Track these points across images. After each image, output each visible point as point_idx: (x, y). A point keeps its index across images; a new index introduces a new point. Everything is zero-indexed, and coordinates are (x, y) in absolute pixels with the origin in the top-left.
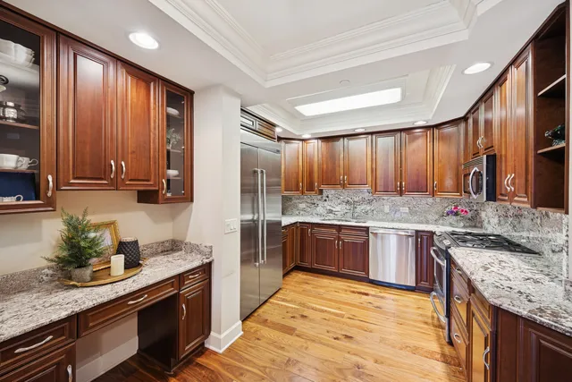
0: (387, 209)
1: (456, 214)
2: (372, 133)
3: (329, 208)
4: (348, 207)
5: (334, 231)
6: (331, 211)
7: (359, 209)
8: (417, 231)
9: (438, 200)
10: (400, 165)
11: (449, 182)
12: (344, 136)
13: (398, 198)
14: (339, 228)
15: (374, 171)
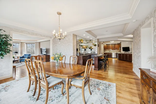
2: (112, 44)
7: (110, 51)
8: (116, 53)
9: (118, 50)
10: (115, 47)
13: (114, 50)
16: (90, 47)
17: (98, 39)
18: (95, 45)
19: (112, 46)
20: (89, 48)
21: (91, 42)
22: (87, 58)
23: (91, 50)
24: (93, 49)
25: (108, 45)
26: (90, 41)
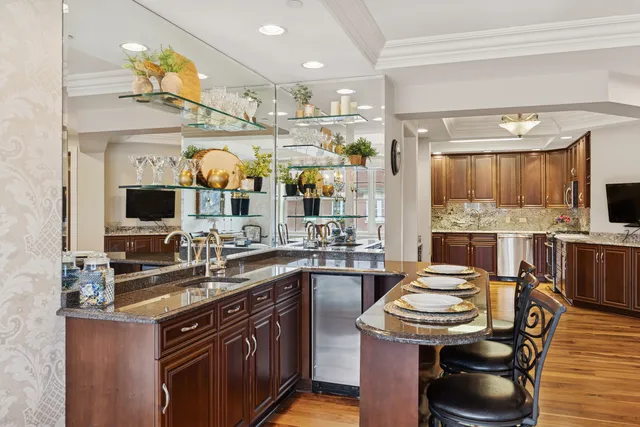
0: (508, 221)
1: (562, 221)
2: (496, 154)
3: (453, 220)
4: (472, 219)
5: (466, 239)
6: (455, 224)
7: (483, 220)
8: (534, 235)
9: (549, 210)
10: (520, 181)
11: (557, 197)
12: (471, 154)
13: (518, 210)
14: (471, 236)
15: (498, 186)
16: (294, 174)
17: (390, 85)
18: (360, 153)
19: (498, 176)
20: (287, 180)
21: (309, 110)
22: (250, 330)
23: (312, 207)
24: (328, 193)
25: (463, 161)
26: (304, 96)
